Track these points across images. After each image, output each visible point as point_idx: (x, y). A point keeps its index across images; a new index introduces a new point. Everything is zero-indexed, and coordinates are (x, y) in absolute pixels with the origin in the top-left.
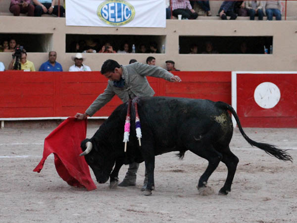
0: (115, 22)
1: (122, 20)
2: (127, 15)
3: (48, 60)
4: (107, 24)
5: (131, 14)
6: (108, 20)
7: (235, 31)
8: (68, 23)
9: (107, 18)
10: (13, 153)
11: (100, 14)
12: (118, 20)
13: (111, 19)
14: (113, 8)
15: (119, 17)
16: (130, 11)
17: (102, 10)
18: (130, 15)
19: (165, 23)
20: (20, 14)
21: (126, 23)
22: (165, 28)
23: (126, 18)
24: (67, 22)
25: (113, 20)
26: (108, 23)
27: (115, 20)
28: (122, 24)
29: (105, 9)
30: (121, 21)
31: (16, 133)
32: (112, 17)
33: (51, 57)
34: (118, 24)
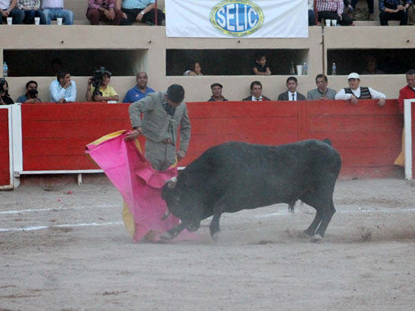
0: (236, 31)
1: (246, 28)
2: (253, 22)
3: (135, 85)
4: (225, 35)
5: (258, 19)
6: (225, 28)
7: (408, 41)
8: (169, 34)
9: (223, 25)
10: (102, 219)
11: (214, 20)
12: (240, 28)
13: (230, 28)
14: (233, 11)
15: (242, 24)
16: (257, 15)
17: (216, 14)
18: (256, 20)
19: (307, 31)
20: (100, 22)
21: (252, 32)
22: (307, 39)
23: (251, 25)
24: (167, 33)
25: (232, 28)
26: (226, 32)
27: (236, 29)
28: (246, 34)
29: (221, 12)
30: (244, 30)
31: (99, 191)
32: (231, 25)
33: (140, 80)
34: (240, 34)
